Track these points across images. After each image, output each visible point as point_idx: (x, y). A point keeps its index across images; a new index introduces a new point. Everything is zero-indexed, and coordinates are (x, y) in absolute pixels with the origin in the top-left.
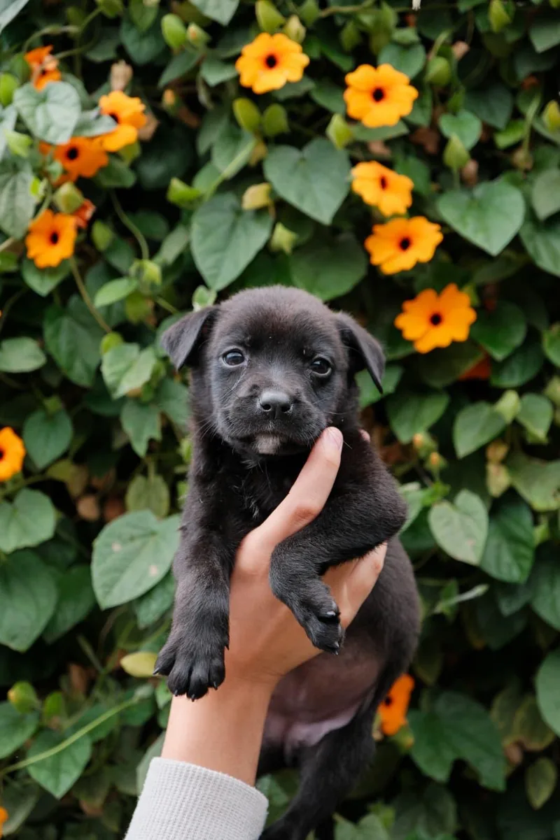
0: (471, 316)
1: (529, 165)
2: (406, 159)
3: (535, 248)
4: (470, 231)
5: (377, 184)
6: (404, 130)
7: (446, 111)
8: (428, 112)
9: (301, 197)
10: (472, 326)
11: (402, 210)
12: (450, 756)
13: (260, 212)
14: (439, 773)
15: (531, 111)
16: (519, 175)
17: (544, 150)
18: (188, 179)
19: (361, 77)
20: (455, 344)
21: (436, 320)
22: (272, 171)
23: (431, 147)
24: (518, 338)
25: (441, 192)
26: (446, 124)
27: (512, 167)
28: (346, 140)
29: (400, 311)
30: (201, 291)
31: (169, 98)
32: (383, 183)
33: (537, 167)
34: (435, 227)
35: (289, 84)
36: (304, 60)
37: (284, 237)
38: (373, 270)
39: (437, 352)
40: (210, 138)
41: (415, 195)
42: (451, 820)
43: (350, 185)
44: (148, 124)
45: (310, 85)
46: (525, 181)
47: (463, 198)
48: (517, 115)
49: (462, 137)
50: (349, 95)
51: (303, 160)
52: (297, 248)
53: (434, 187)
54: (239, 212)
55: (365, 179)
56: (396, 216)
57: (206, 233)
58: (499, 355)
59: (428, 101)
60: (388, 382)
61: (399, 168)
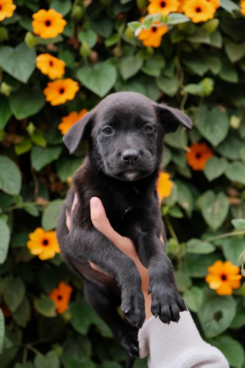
1: (120, 54)
2: (64, 52)
4: (91, 86)
5: (48, 65)
6: (61, 39)
7: (82, 30)
8: (73, 30)
9: (14, 70)
11: (60, 76)
12: (88, 323)
14: (83, 330)
15: (121, 30)
16: (116, 59)
17: (127, 48)
19: (40, 15)
23: (76, 46)
25: (81, 66)
26: (81, 37)
27: (112, 55)
28: (34, 44)
29: (60, 121)
32: (51, 64)
33: (124, 55)
34: (76, 84)
35: (6, 19)
36: (14, 7)
37: (6, 88)
38: (48, 103)
41: (66, 69)
42: (89, 351)
43: (36, 64)
45: (18, 18)
46: (119, 62)
47: (89, 70)
48: (115, 32)
49: (88, 42)
50: (34, 24)
51: (15, 53)
52: (13, 94)
53: (77, 64)
55: (42, 62)
56: (57, 79)
59: (73, 26)
60: (55, 154)
61: (60, 56)
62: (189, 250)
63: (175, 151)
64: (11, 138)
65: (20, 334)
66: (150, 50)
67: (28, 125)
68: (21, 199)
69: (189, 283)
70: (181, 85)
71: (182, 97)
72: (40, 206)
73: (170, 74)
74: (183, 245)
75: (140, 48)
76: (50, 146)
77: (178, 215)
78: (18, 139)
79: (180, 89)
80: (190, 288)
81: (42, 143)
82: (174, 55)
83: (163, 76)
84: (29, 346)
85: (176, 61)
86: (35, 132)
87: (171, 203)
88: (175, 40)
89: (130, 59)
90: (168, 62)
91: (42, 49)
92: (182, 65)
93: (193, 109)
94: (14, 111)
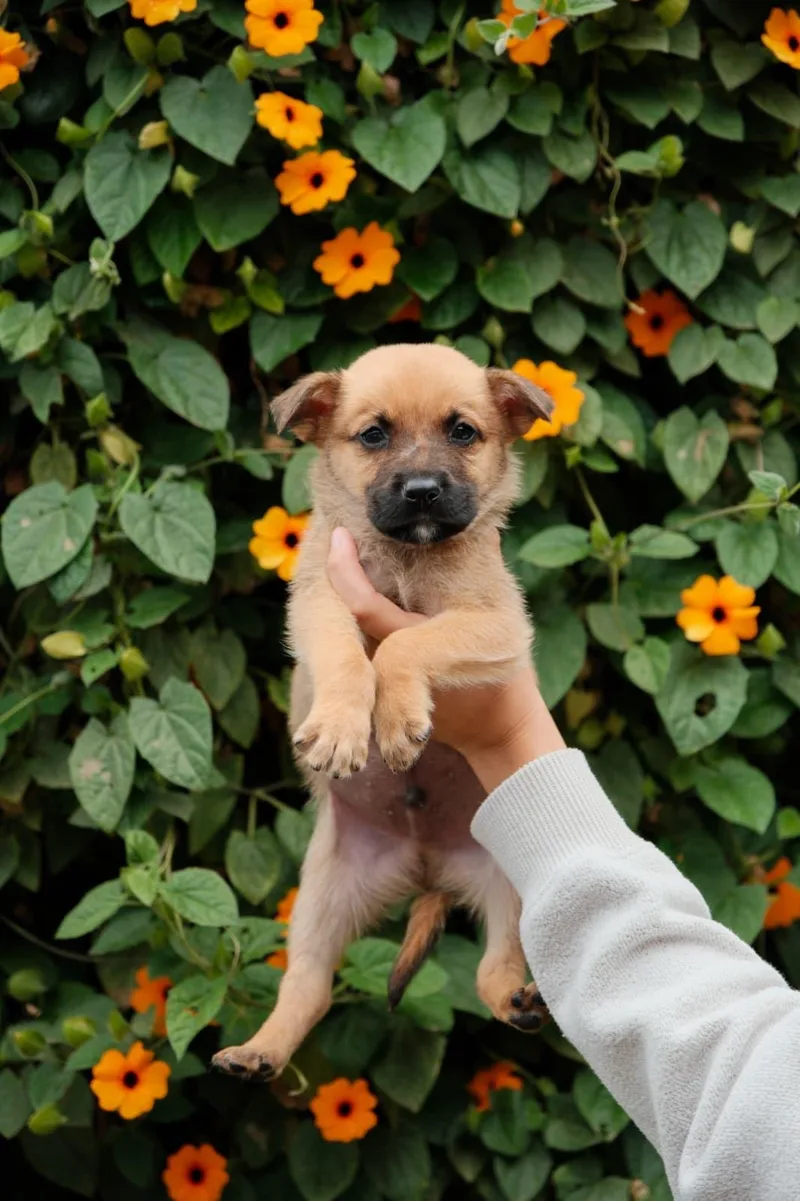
0: (394, 257)
1: (455, 82)
2: (318, 82)
3: (461, 181)
4: (386, 167)
5: (281, 117)
6: (310, 56)
7: (359, 30)
8: (338, 32)
9: (202, 136)
10: (396, 269)
11: (313, 142)
13: (157, 152)
15: (454, 23)
16: (445, 94)
17: (470, 66)
18: (78, 118)
19: (261, 2)
20: (377, 288)
21: (357, 261)
22: (169, 108)
23: (347, 65)
24: (448, 277)
25: (360, 115)
26: (359, 46)
27: (438, 85)
28: (248, 71)
29: (319, 253)
30: (97, 243)
31: (52, 26)
32: (290, 115)
33: (465, 84)
34: (350, 162)
35: (182, 14)
37: (185, 179)
38: (286, 210)
39: (359, 297)
40: (99, 68)
41: (327, 123)
43: (255, 118)
44: (30, 55)
46: (452, 100)
47: (382, 125)
48: (440, 27)
49: (376, 59)
50: (250, 23)
51: (203, 90)
52: (199, 190)
53: (351, 109)
54: (134, 150)
55: (270, 110)
56: (307, 148)
57: (100, 178)
58: (427, 296)
59: (338, 22)
60: (308, 331)
61: (309, 95)
62: (635, 550)
63: (594, 314)
64: (198, 295)
65: (239, 763)
66: (528, 73)
67: (239, 263)
68: (230, 439)
69: (639, 630)
70: (605, 153)
71: (610, 183)
72: (276, 456)
73: (575, 127)
74: (622, 539)
75: (504, 66)
76: (291, 311)
77: (608, 467)
78: (217, 298)
79: (602, 163)
80: (640, 643)
81: (276, 305)
82: (585, 80)
83: (560, 133)
84: (260, 793)
85: (591, 97)
86: (257, 280)
87: (587, 438)
88: (583, 47)
89: (480, 93)
90: (571, 98)
91: (266, 78)
92: (607, 105)
93: (635, 210)
94: (207, 232)
